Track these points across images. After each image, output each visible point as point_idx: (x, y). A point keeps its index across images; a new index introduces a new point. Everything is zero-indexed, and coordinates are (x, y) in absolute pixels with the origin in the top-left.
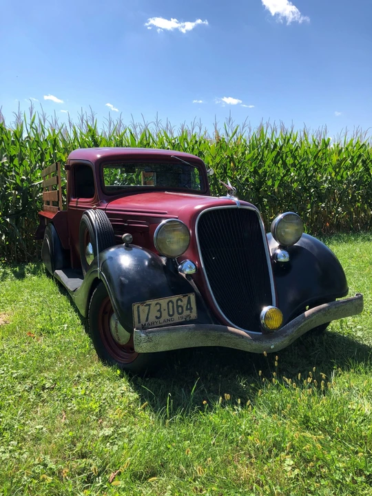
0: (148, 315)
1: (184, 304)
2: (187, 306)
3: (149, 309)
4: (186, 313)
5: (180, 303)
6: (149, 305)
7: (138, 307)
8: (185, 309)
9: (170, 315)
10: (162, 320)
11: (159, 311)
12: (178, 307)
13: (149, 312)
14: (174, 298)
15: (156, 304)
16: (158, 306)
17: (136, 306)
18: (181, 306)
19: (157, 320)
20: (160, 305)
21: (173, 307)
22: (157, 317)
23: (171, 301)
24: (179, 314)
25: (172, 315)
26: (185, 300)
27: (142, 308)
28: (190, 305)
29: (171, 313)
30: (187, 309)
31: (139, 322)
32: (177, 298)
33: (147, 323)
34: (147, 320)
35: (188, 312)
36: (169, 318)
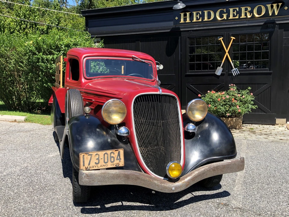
0: (90, 161)
1: (116, 156)
2: (117, 157)
3: (91, 157)
4: (116, 162)
5: (112, 155)
6: (91, 155)
7: (84, 156)
8: (116, 159)
9: (105, 162)
10: (99, 165)
11: (98, 159)
12: (111, 157)
13: (91, 159)
14: (109, 152)
15: (96, 154)
16: (97, 156)
17: (83, 155)
18: (113, 157)
19: (96, 165)
20: (99, 155)
21: (108, 157)
22: (96, 163)
23: (106, 153)
24: (112, 162)
25: (107, 162)
26: (116, 153)
27: (86, 156)
28: (120, 157)
29: (106, 161)
30: (117, 159)
31: (84, 166)
32: (111, 151)
33: (89, 166)
34: (89, 164)
35: (118, 161)
36: (104, 164)
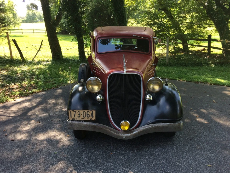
0: (75, 115)
2: (91, 115)
6: (75, 112)
10: (80, 118)
11: (79, 114)
12: (87, 114)
13: (75, 114)
15: (78, 112)
16: (79, 112)
17: (70, 111)
18: (88, 114)
21: (85, 114)
22: (78, 117)
23: (84, 112)
24: (88, 117)
26: (91, 112)
27: (72, 112)
28: (93, 115)
29: (84, 116)
31: (71, 117)
32: (87, 111)
33: (74, 118)
34: (74, 117)
35: (92, 117)
36: (83, 118)
